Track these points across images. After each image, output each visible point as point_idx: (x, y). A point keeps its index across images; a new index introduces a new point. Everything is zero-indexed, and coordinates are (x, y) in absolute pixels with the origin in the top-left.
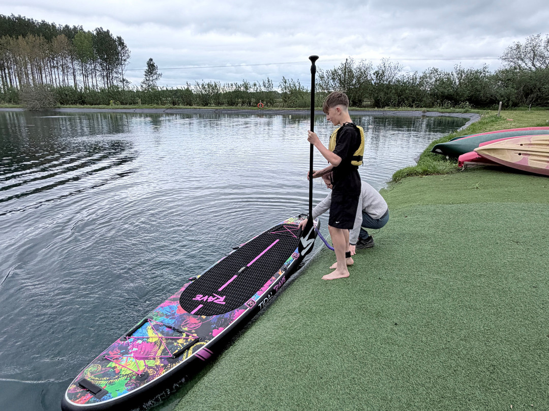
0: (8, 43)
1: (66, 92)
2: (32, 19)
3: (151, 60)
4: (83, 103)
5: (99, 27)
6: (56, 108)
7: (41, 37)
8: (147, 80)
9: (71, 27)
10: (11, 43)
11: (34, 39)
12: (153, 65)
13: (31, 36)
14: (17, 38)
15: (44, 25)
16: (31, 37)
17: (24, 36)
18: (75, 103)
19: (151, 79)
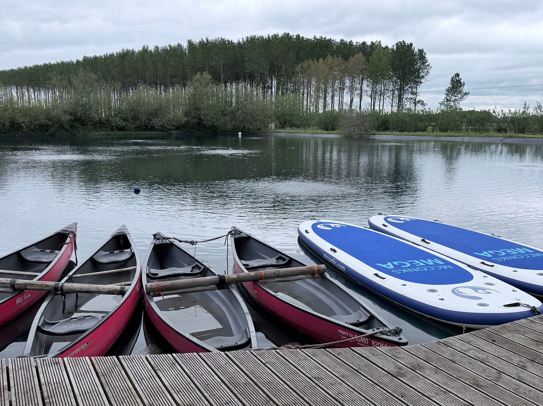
0: (309, 67)
3: (457, 75)
5: (401, 41)
6: (369, 135)
7: (340, 58)
8: (447, 100)
9: (369, 43)
10: (312, 66)
11: (333, 60)
12: (459, 81)
13: (329, 58)
14: (318, 62)
15: (343, 44)
17: (324, 58)
19: (453, 98)
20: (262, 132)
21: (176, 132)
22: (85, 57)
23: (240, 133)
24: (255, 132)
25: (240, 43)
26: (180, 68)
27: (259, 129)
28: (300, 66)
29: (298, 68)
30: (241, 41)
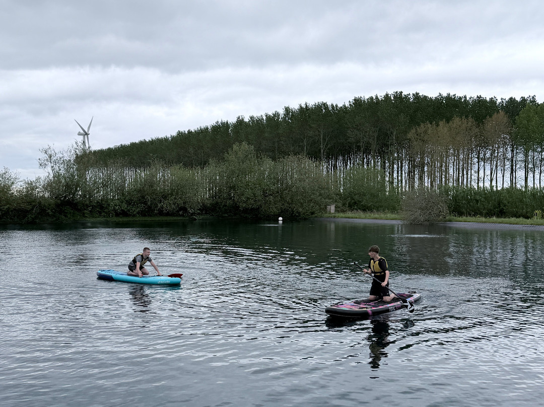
0: (426, 132)
1: (478, 197)
2: (465, 97)
4: (501, 213)
6: (446, 221)
7: (470, 119)
9: (518, 99)
10: (430, 131)
11: (460, 123)
13: (456, 119)
14: (438, 125)
15: (480, 102)
16: (456, 121)
17: (448, 121)
18: (489, 214)
20: (316, 217)
21: (201, 217)
22: (189, 130)
23: (281, 218)
24: (307, 217)
25: (345, 106)
26: (276, 140)
27: (313, 213)
28: (413, 131)
29: (411, 134)
30: (347, 105)
